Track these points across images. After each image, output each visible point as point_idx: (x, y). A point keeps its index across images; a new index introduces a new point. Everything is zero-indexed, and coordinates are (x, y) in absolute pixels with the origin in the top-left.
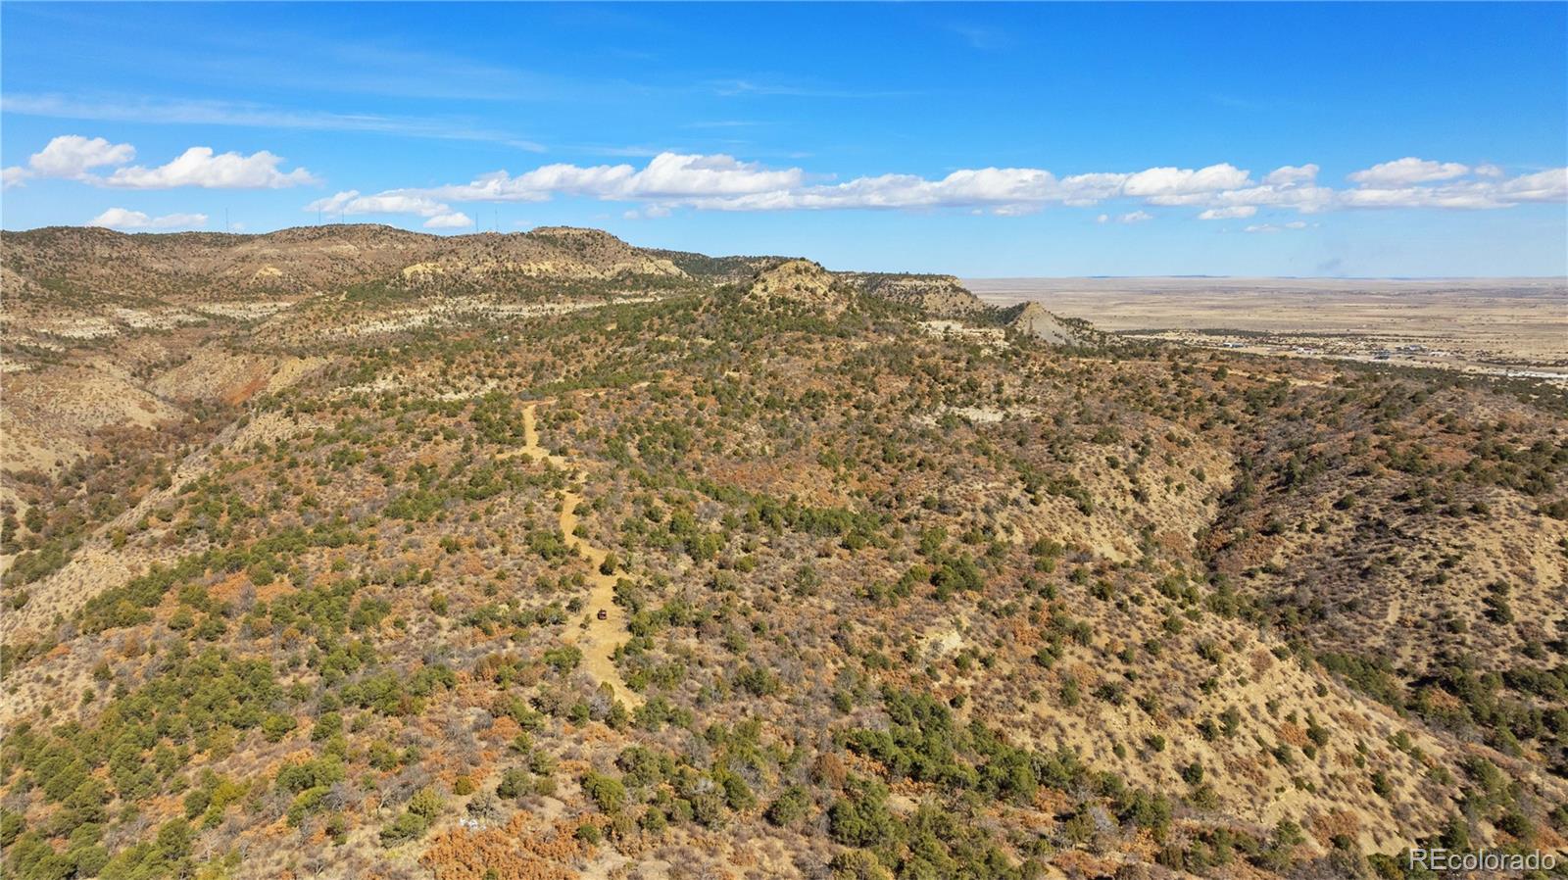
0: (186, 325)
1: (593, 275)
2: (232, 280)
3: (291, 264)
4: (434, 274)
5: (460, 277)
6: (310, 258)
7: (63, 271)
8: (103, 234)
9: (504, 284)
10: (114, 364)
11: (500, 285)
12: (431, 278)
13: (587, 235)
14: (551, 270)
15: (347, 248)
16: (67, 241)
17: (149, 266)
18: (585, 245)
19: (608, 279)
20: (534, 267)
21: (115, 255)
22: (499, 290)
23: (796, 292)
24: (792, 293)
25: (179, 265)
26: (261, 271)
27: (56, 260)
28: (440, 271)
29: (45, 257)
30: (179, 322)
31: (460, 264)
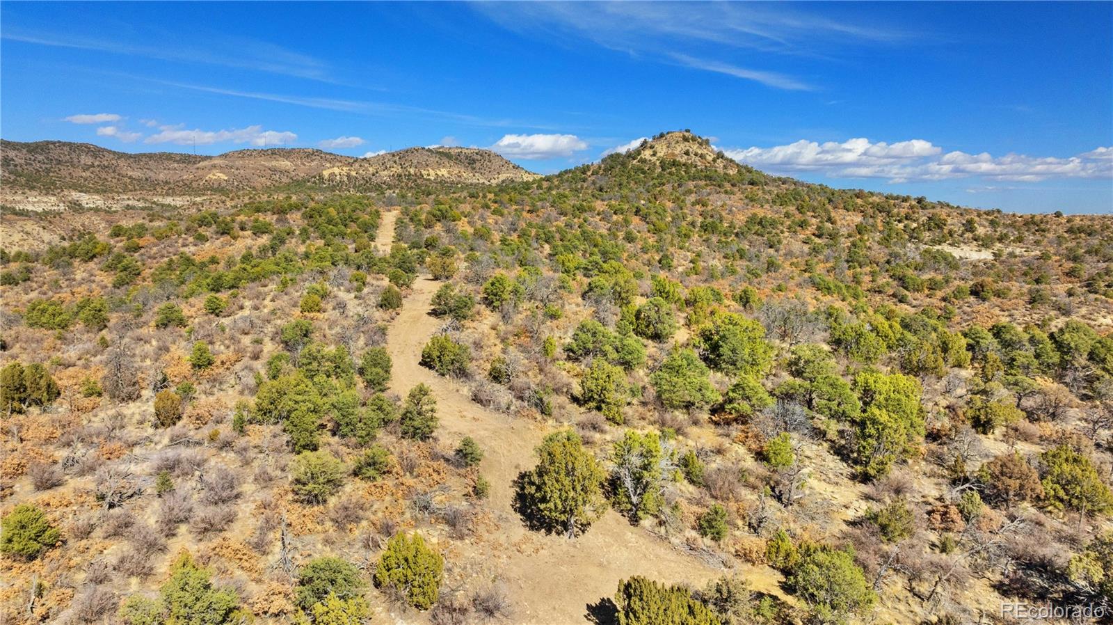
0: (133, 208)
1: (481, 181)
2: (186, 182)
3: (236, 172)
4: (348, 176)
5: (370, 179)
6: (253, 168)
7: (48, 171)
8: (89, 148)
9: (407, 184)
10: (44, 228)
11: (403, 184)
12: (346, 179)
13: (477, 154)
14: (446, 175)
15: (285, 164)
16: (58, 151)
17: (124, 173)
18: (474, 161)
19: (494, 185)
20: (432, 172)
21: (97, 163)
22: (402, 188)
23: (686, 157)
24: (682, 157)
25: (152, 174)
26: (211, 176)
27: (44, 163)
28: (354, 174)
29: (35, 160)
30: (128, 205)
31: (371, 169)
